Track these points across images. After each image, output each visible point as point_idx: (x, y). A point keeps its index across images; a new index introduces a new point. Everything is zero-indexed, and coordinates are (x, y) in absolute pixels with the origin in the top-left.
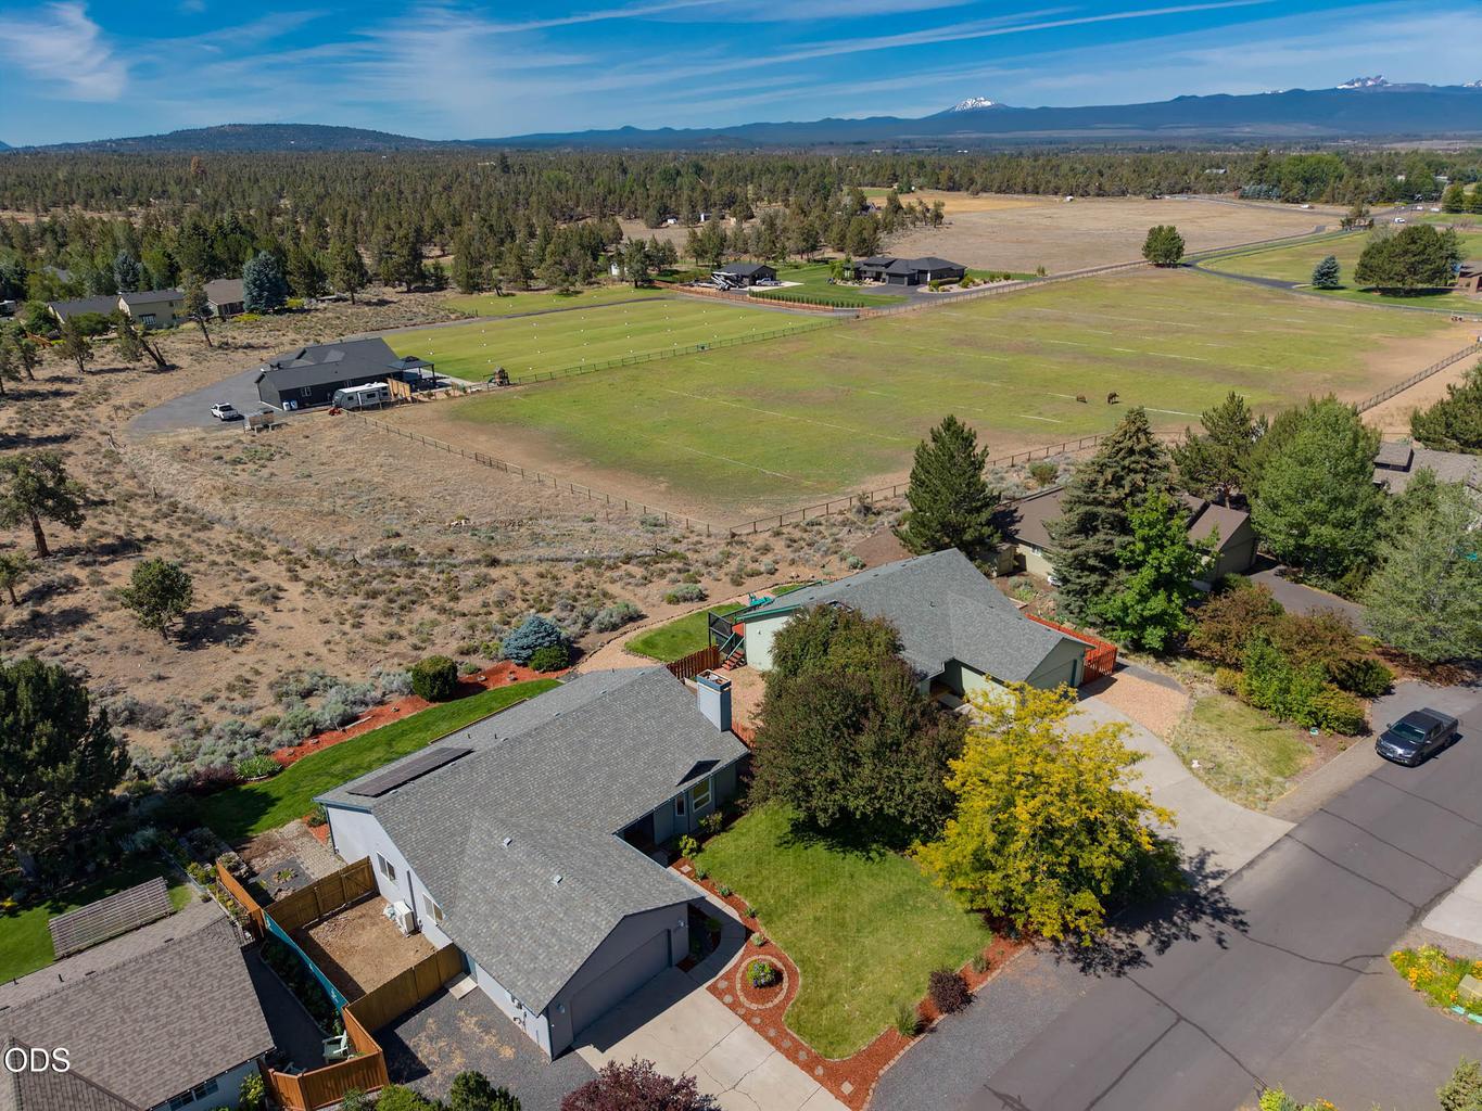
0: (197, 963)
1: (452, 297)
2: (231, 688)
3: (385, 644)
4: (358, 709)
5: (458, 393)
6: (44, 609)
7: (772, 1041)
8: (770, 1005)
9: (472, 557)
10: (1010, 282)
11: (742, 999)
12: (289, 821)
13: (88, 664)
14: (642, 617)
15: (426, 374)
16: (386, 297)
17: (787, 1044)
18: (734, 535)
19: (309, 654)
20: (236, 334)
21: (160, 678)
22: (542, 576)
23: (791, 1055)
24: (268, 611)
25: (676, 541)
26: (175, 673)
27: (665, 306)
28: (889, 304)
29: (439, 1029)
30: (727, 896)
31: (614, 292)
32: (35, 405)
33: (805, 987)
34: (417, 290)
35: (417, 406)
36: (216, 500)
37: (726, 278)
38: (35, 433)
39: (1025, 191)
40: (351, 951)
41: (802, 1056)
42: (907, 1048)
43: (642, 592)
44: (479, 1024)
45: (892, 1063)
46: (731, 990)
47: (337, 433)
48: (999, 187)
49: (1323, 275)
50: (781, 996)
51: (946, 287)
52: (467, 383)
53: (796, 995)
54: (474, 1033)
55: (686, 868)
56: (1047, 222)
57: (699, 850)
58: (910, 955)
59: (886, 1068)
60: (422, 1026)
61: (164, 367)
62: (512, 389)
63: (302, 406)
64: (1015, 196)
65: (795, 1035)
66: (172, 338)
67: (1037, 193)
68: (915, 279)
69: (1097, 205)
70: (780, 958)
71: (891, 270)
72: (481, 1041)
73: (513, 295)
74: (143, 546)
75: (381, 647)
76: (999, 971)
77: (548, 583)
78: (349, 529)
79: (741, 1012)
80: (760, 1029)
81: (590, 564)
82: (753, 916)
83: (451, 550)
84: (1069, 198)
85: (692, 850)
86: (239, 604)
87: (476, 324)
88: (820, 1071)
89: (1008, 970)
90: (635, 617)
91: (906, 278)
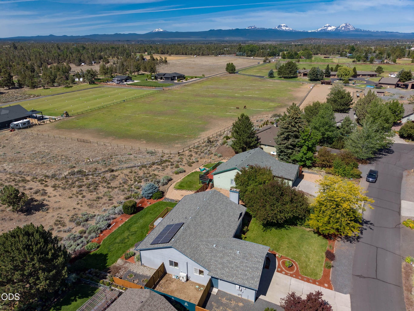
7: (301, 280)
8: (295, 271)
9: (104, 170)
11: (287, 271)
12: (117, 260)
14: (172, 179)
16: (1, 91)
17: (305, 279)
18: (179, 153)
23: (309, 282)
25: (163, 157)
29: (217, 304)
31: (83, 86)
33: (299, 264)
35: (41, 126)
37: (118, 80)
39: (183, 54)
40: (172, 291)
41: (311, 281)
42: (331, 272)
43: (165, 172)
44: (227, 299)
45: (331, 276)
46: (283, 270)
47: (18, 137)
48: (176, 53)
49: (270, 74)
50: (296, 268)
53: (299, 267)
54: (227, 302)
57: (246, 237)
62: (69, 118)
64: (181, 56)
65: (306, 277)
67: (186, 55)
68: (173, 79)
69: (202, 58)
72: (231, 304)
76: (335, 248)
79: (289, 275)
80: (297, 278)
81: (143, 167)
84: (195, 56)
87: (41, 98)
88: (317, 283)
89: (337, 247)
90: (170, 179)
91: (170, 79)
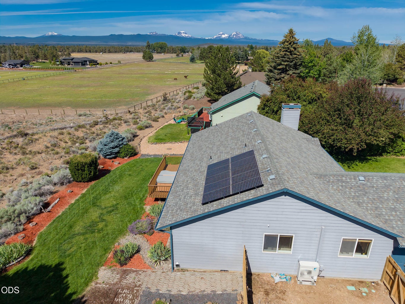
12: (97, 273)
18: (129, 111)
22: (61, 134)
49: (192, 59)
51: (95, 66)
68: (83, 63)
69: (109, 55)
71: (73, 61)
81: (80, 127)
84: (101, 53)
90: (135, 135)
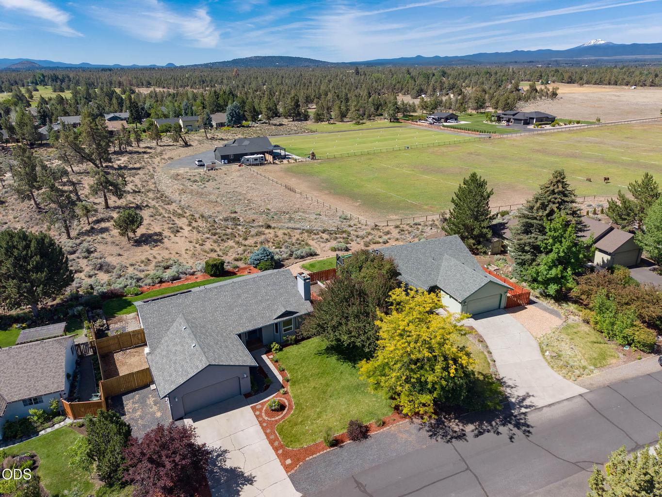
0: (48, 352)
1: (310, 124)
2: (142, 262)
3: (208, 253)
4: (181, 276)
5: (293, 161)
6: (96, 227)
7: (266, 434)
8: (273, 419)
9: (261, 224)
10: (579, 125)
12: (132, 313)
13: (98, 247)
14: (316, 255)
15: (283, 153)
16: (283, 123)
17: (272, 437)
18: (376, 226)
19: (177, 253)
20: (219, 135)
21: (120, 255)
22: (285, 234)
23: (271, 443)
24: (172, 236)
25: (350, 226)
26: (126, 255)
27: (400, 130)
28: (510, 133)
29: (139, 400)
30: (282, 371)
31: (379, 124)
32: (135, 156)
33: (293, 415)
34: (297, 120)
35: (275, 165)
36: (177, 194)
37: (433, 119)
38: (131, 166)
39: (609, 84)
40: (124, 364)
41: (276, 444)
42: (325, 451)
43: (323, 245)
44: (154, 401)
45: (314, 456)
46: (260, 410)
47: (238, 174)
48: (595, 82)
50: (280, 417)
51: (543, 126)
52: (297, 157)
53: (286, 418)
54: (150, 404)
55: (271, 357)
56: (616, 98)
57: (281, 350)
58: (349, 412)
59: (311, 457)
60: (133, 397)
61: (187, 145)
62: (316, 161)
63: (229, 162)
64: (606, 86)
65: (278, 434)
66: (195, 135)
67: (616, 85)
68: (527, 122)
69: (650, 91)
70: (289, 401)
71: (515, 117)
72: (151, 408)
73: (335, 124)
74: (143, 208)
75: (205, 254)
76: (388, 428)
77: (286, 238)
78: (218, 209)
79: (261, 419)
80: (264, 428)
81: (307, 231)
82: (288, 381)
83: (254, 221)
84: (633, 87)
85: (276, 349)
86: (163, 232)
87: (316, 135)
88: (280, 452)
89: (393, 428)
90: (313, 254)
91: (523, 121)
